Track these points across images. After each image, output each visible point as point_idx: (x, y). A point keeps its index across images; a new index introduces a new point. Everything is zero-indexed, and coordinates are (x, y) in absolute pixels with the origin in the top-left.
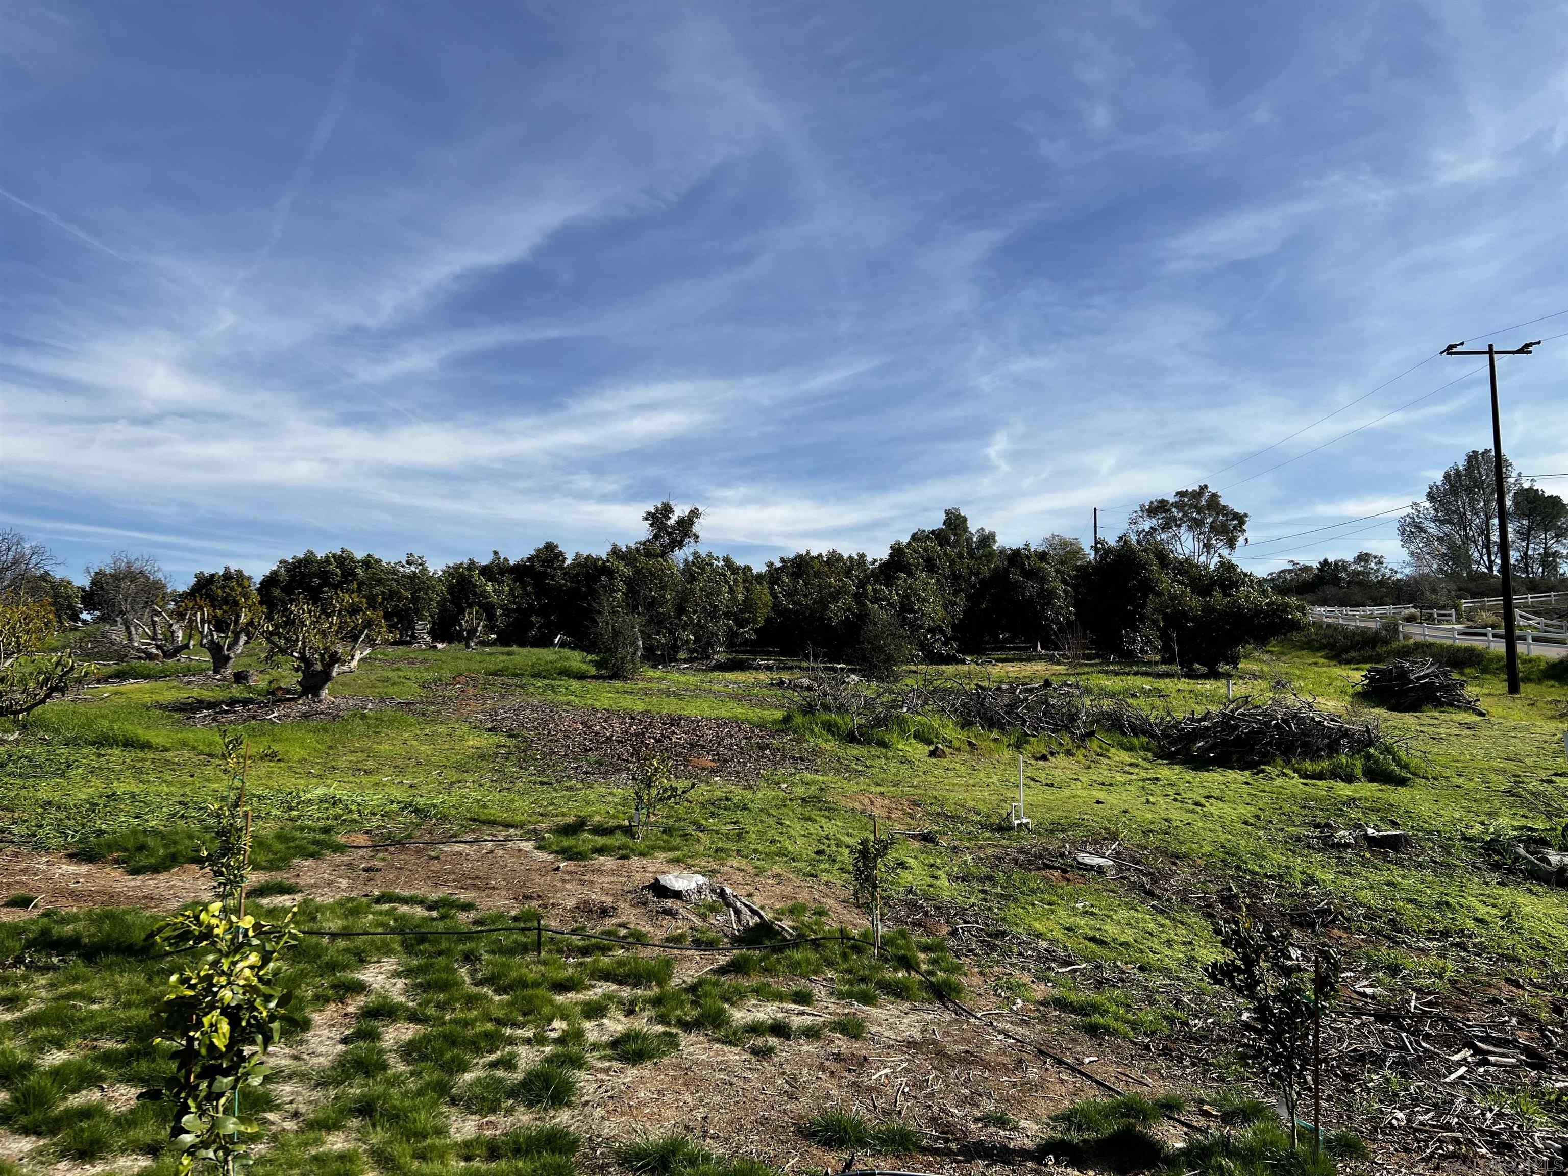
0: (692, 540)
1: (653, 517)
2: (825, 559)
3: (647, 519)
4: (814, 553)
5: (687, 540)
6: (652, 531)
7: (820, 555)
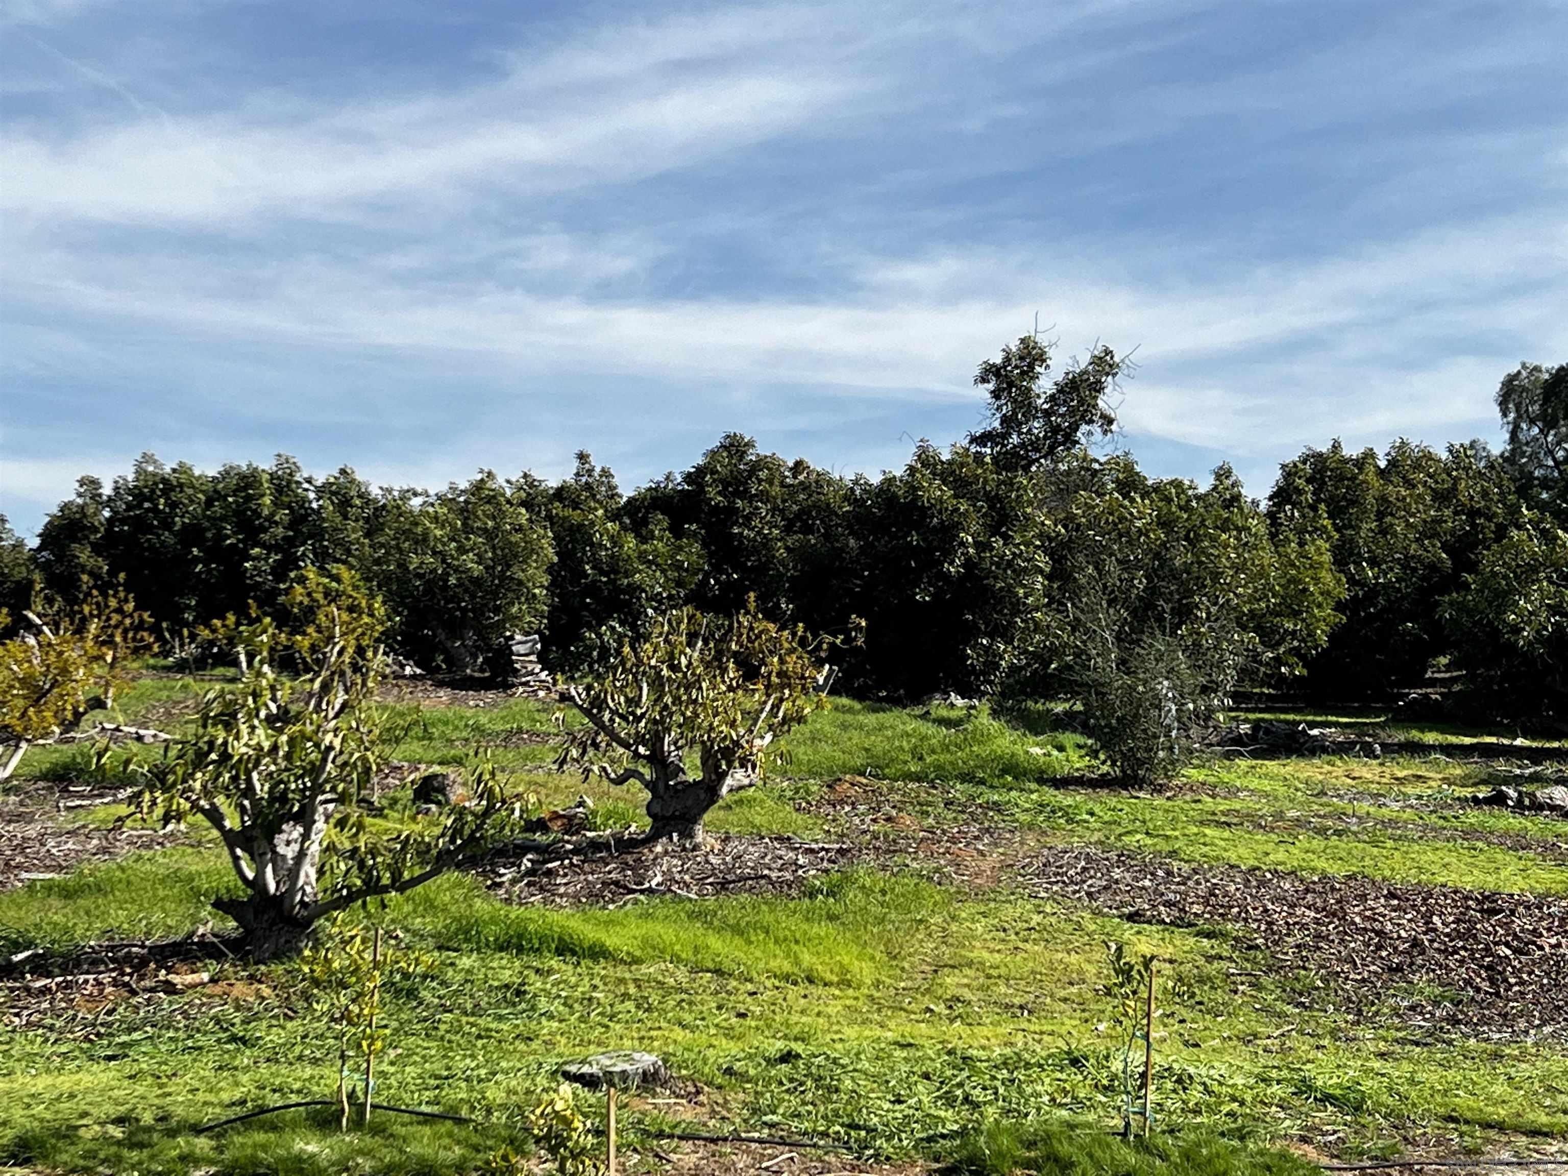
0: (1096, 428)
1: (997, 374)
2: (1382, 464)
3: (984, 380)
4: (1351, 451)
5: (1084, 428)
6: (999, 408)
7: (1370, 455)
